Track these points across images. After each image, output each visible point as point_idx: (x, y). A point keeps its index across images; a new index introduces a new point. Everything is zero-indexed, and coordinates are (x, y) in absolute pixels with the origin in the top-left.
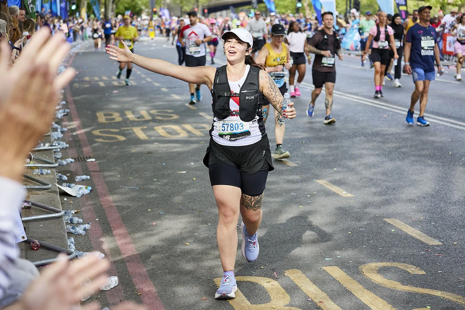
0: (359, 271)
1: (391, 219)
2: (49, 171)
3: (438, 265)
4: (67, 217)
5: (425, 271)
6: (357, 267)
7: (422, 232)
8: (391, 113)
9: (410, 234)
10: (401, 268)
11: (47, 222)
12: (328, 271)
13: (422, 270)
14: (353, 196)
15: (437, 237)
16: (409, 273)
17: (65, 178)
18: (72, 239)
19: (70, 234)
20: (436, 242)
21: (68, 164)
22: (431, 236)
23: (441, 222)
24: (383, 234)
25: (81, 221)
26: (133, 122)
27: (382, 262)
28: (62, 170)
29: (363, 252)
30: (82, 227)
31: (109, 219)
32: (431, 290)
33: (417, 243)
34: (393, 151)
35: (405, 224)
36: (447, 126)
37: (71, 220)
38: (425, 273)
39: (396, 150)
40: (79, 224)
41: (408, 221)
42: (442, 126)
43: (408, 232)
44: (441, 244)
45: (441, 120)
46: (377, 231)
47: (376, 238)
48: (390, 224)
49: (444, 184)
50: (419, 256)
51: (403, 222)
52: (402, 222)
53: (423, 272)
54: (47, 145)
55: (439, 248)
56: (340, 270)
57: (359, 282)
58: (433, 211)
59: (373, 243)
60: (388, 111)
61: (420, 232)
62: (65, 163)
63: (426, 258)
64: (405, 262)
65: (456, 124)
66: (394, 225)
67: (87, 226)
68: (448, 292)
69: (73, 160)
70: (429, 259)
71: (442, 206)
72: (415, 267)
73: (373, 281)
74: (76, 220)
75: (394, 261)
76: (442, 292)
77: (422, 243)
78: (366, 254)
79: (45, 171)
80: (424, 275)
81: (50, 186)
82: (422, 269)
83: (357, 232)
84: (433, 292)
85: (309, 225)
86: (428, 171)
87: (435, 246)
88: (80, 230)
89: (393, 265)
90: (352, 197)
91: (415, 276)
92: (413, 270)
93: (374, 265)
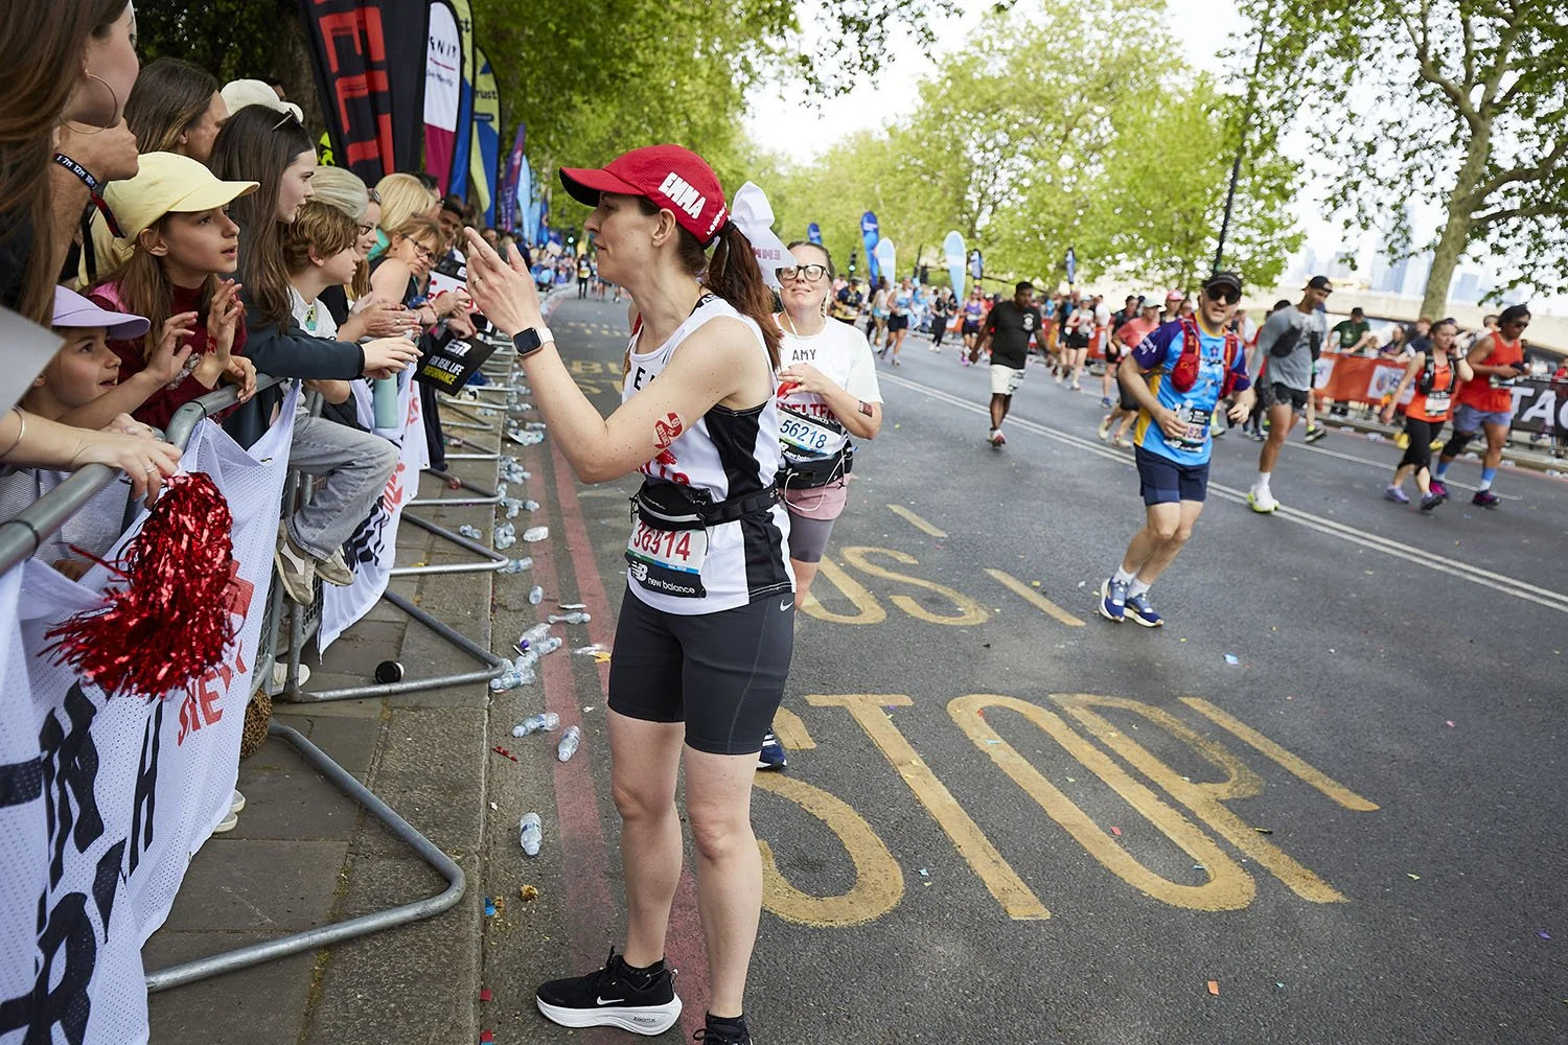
0: (840, 554)
2: (495, 413)
3: (935, 556)
4: (504, 463)
5: (918, 561)
6: (839, 549)
9: (913, 522)
10: (891, 555)
11: (476, 463)
13: (914, 560)
16: (899, 561)
17: (515, 423)
18: (505, 486)
19: (502, 480)
20: (941, 534)
21: (522, 411)
22: (937, 528)
23: (954, 515)
24: (881, 520)
25: (521, 468)
26: (616, 375)
27: (870, 547)
28: (513, 414)
30: (520, 475)
31: (556, 471)
32: (918, 580)
33: (919, 532)
35: (910, 513)
37: (509, 467)
40: (517, 471)
44: (947, 536)
50: (916, 545)
53: (916, 562)
54: (501, 385)
55: (943, 540)
57: (835, 563)
62: (518, 408)
63: (923, 548)
64: (897, 550)
67: (527, 475)
69: (529, 407)
70: (928, 549)
72: (908, 556)
73: (853, 564)
74: (515, 467)
75: (885, 548)
77: (924, 533)
78: (854, 537)
79: (489, 412)
80: (917, 565)
81: (491, 427)
82: (915, 558)
84: (919, 582)
87: (939, 537)
88: (517, 478)
89: (882, 552)
91: (905, 565)
92: (904, 558)
93: (858, 549)
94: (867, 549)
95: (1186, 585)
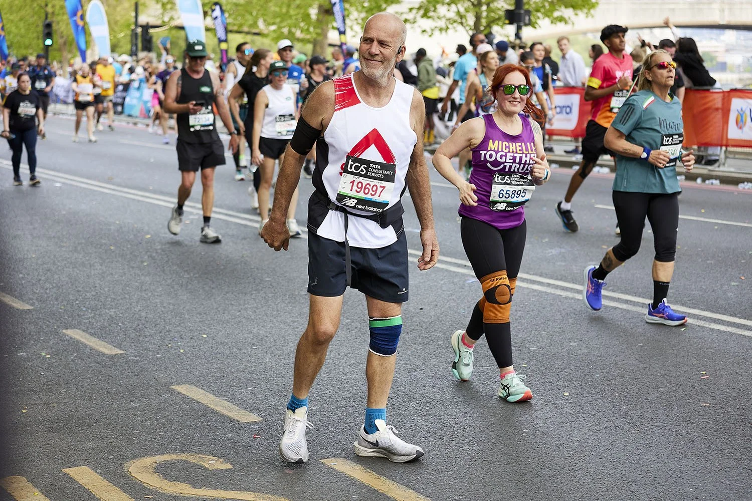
0: (124, 472)
3: (252, 453)
5: (231, 464)
6: (121, 464)
9: (212, 407)
10: (194, 461)
12: (72, 474)
13: (227, 463)
14: (122, 352)
15: (257, 410)
16: (205, 469)
20: (254, 417)
22: (246, 409)
23: (263, 386)
24: (168, 411)
27: (163, 454)
29: (133, 440)
32: (239, 492)
33: (223, 420)
35: (205, 392)
38: (231, 467)
41: (211, 387)
44: (261, 419)
47: (157, 416)
50: (223, 441)
52: (200, 390)
53: (229, 466)
55: (257, 427)
56: (92, 472)
57: (122, 488)
59: (151, 425)
63: (234, 443)
64: (200, 452)
68: (266, 493)
70: (240, 444)
71: (267, 360)
72: (216, 458)
73: (145, 485)
75: (183, 452)
76: (256, 494)
77: (231, 420)
78: (137, 443)
80: (231, 469)
82: (227, 460)
83: (126, 410)
84: (242, 494)
85: (44, 404)
87: (251, 423)
89: (180, 459)
90: (122, 354)
91: (215, 473)
92: (213, 463)
93: (148, 461)
94: (159, 458)
95: (576, 436)
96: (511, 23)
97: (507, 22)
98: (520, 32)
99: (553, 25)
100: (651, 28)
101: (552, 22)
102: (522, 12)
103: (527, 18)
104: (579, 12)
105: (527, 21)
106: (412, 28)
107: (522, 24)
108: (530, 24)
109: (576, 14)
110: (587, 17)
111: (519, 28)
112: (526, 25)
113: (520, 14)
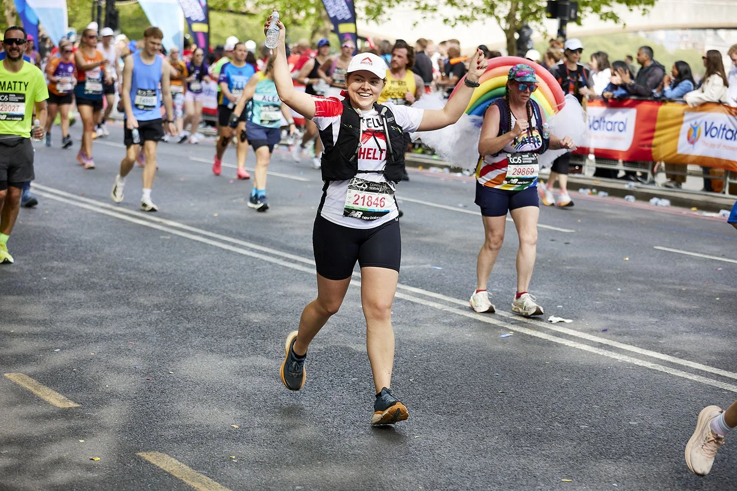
1: (152, 453)
7: (212, 478)
8: (168, 237)
34: (167, 314)
36: (276, 265)
39: (172, 312)
41: (187, 457)
42: (268, 266)
43: (184, 480)
45: (267, 254)
46: (123, 477)
48: (150, 463)
49: (262, 380)
51: (176, 458)
52: (173, 459)
58: (238, 435)
60: (163, 232)
61: (209, 478)
65: (295, 262)
66: (158, 465)
86: (233, 355)
90: (76, 408)
96: (553, 16)
97: (549, 15)
98: (564, 28)
99: (603, 22)
100: (716, 29)
101: (601, 18)
102: (568, 4)
103: (573, 11)
104: (635, 8)
105: (573, 16)
106: (433, 17)
107: (567, 19)
108: (577, 20)
109: (631, 10)
110: (644, 14)
111: (563, 24)
112: (571, 20)
113: (566, 6)
